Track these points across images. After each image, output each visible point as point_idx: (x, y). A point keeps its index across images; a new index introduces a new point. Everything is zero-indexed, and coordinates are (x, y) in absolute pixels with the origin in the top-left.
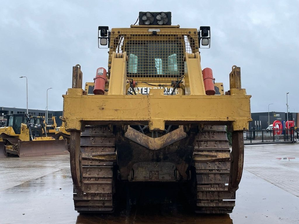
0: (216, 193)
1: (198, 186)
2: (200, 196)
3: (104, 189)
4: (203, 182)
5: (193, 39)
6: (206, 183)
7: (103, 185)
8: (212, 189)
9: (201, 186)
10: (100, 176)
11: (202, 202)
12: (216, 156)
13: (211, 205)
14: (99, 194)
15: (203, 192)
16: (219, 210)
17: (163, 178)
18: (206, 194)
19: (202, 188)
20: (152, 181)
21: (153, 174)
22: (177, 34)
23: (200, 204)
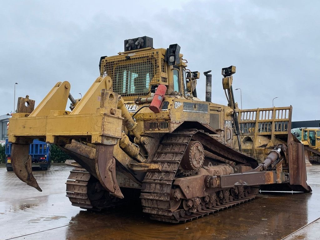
0: (155, 202)
1: (142, 194)
2: (144, 203)
3: (82, 190)
4: (145, 191)
5: (156, 59)
6: (147, 191)
7: (82, 187)
8: (151, 197)
9: (143, 194)
10: (82, 179)
11: (147, 208)
12: (148, 167)
13: (153, 213)
14: (80, 193)
15: (145, 199)
16: (168, 219)
17: (133, 185)
18: (148, 202)
19: (144, 195)
20: (125, 187)
21: (126, 181)
22: (148, 55)
23: (145, 210)
